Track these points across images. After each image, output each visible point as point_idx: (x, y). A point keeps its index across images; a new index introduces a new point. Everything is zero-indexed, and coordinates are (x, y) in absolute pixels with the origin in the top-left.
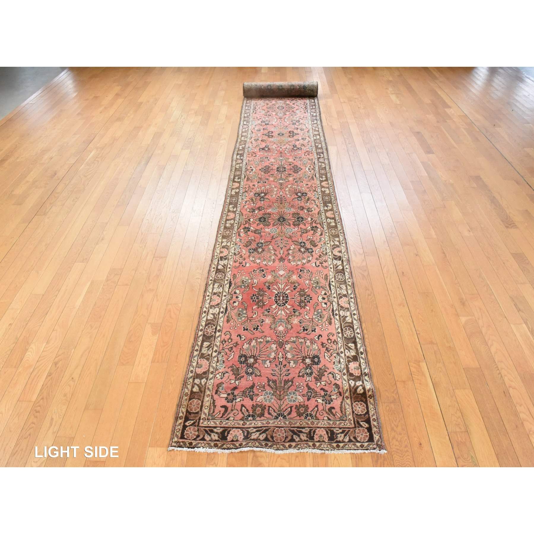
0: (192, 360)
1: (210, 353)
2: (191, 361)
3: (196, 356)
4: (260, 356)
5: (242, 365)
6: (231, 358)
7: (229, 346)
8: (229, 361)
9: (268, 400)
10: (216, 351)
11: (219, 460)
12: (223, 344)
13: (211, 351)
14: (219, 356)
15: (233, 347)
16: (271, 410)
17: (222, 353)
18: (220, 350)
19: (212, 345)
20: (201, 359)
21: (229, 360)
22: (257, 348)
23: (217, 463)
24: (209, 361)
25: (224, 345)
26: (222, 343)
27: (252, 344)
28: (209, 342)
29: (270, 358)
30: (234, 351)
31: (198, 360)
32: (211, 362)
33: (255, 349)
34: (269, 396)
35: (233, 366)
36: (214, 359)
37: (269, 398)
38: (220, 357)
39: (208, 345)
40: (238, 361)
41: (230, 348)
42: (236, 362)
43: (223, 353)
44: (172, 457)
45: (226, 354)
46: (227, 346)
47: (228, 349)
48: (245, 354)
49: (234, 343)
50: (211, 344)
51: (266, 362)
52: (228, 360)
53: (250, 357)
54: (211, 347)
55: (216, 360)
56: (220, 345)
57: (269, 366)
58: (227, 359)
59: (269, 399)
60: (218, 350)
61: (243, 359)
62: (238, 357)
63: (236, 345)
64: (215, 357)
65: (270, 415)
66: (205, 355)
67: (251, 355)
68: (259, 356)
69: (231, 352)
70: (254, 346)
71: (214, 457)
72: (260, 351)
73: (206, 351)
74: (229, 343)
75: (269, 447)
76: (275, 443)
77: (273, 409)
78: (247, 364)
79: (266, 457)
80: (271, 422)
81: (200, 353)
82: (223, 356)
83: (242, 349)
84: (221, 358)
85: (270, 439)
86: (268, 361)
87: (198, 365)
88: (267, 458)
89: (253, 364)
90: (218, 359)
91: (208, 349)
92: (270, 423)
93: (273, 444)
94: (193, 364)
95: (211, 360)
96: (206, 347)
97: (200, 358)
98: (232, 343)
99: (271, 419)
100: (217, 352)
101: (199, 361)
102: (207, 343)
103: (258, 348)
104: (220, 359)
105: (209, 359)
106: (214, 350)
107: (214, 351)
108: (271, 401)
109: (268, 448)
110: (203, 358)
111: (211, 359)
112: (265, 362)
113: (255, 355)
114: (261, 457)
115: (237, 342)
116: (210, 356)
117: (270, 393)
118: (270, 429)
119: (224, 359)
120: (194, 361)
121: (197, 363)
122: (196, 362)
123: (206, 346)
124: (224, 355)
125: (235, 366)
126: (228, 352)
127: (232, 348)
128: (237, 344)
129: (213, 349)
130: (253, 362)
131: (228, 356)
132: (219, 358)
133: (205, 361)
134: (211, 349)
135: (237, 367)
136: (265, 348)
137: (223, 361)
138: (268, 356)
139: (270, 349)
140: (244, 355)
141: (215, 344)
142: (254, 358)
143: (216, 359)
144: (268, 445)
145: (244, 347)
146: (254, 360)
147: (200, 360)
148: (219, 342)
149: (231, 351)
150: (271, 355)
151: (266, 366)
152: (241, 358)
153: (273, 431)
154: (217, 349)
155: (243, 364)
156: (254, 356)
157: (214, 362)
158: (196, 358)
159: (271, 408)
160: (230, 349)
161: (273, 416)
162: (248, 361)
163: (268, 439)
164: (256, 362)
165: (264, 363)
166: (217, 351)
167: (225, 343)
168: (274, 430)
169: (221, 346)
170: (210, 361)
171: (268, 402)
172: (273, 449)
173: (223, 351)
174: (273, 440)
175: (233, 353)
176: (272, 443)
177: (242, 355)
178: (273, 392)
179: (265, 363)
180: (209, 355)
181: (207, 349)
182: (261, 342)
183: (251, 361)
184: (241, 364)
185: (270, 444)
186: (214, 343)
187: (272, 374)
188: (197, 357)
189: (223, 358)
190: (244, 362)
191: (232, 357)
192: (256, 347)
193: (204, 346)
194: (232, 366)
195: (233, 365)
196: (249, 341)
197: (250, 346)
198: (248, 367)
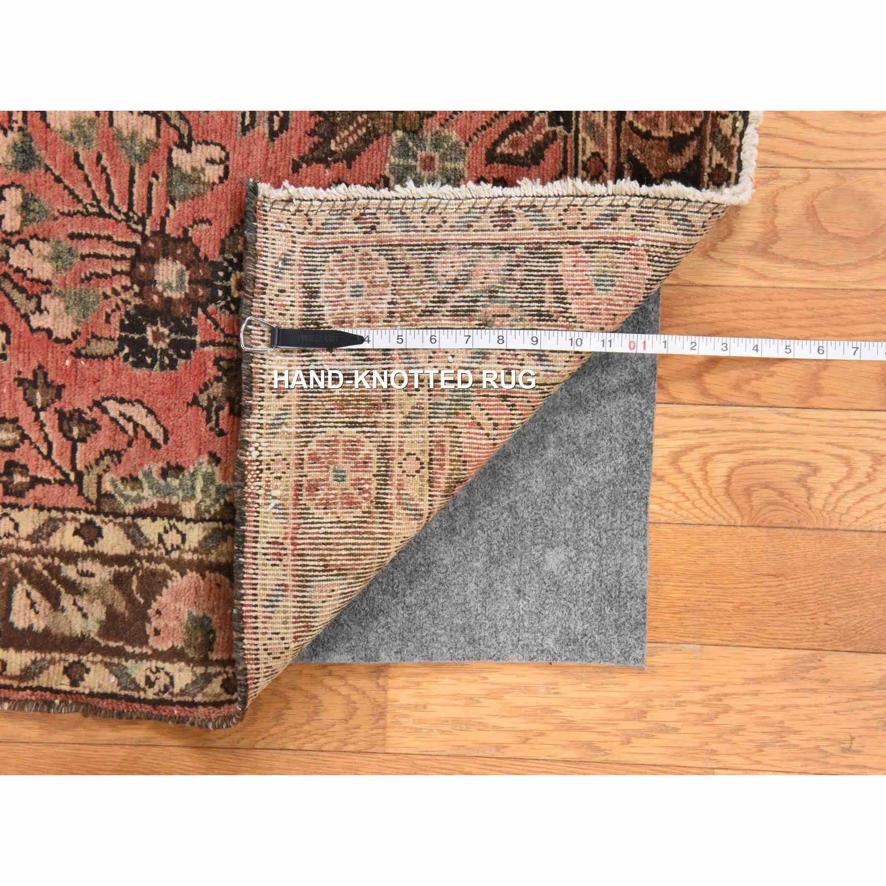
0: (150, 694)
1: (102, 574)
2: (155, 703)
3: (121, 674)
4: (139, 209)
5: (198, 339)
6: (148, 422)
7: (55, 436)
8: (166, 432)
9: (449, 165)
10: (89, 532)
11: (783, 454)
12: (36, 481)
13: (88, 565)
14: (129, 508)
15: (60, 413)
16: (515, 144)
17: (107, 487)
18: (79, 503)
19: (38, 564)
20: (149, 630)
21: (158, 436)
22: (72, 236)
23: (801, 468)
24: (166, 576)
25: (45, 473)
26: (20, 494)
27: (44, 270)
28: (12, 585)
29: (151, 147)
30: (97, 404)
31: (157, 655)
32: (175, 555)
33: (85, 248)
34: (421, 154)
35: (203, 399)
36: (154, 539)
37: (437, 156)
38: (139, 499)
39: (36, 595)
40: (173, 365)
41: (67, 434)
42: (176, 382)
43: (107, 477)
44: (766, 737)
45: (119, 454)
46: (48, 457)
47: (74, 442)
48: (115, 321)
49: (30, 403)
50: (27, 571)
51: (187, 169)
52: (160, 439)
53: (146, 283)
54: (54, 571)
55: (161, 524)
56: (41, 508)
57: (216, 152)
58: (155, 445)
59: (443, 158)
60: (83, 517)
61: (157, 336)
62: (139, 372)
63: (48, 385)
64: (134, 534)
65: (547, 154)
66: (121, 606)
67: (126, 281)
68: (142, 221)
69: (104, 421)
70: (56, 258)
71: (767, 486)
72: (101, 214)
73: (83, 602)
74: (24, 437)
75: (730, 163)
76: (709, 127)
77: (503, 136)
78: (193, 303)
79: (780, 183)
80: (591, 147)
81: (103, 643)
82: (133, 480)
83: (80, 343)
84: (147, 492)
85: (689, 153)
86: (179, 156)
87: (191, 653)
88: (778, 177)
89: (193, 260)
90: (152, 514)
91: (73, 588)
92: (595, 154)
93: (713, 136)
94: (179, 684)
95: (159, 560)
96: (56, 605)
97: (143, 640)
98: (26, 417)
99: (570, 145)
100: (98, 520)
101: (164, 646)
102: (19, 600)
103: (76, 226)
104: (150, 499)
105: (153, 573)
106: (78, 544)
107: (90, 542)
108: (455, 147)
109: (740, 162)
110: (146, 619)
111: (150, 558)
112: (184, 177)
113: (129, 253)
114: (775, 210)
115: (21, 382)
116: (125, 568)
117: (404, 151)
118: (637, 153)
119: (156, 468)
120: (163, 680)
121: (173, 655)
122: (168, 667)
123: (43, 605)
124: (124, 470)
125: (206, 386)
126: (101, 440)
127: (65, 419)
128: (34, 384)
129: (70, 557)
130: (179, 266)
131: (130, 444)
132: (145, 505)
133: (164, 598)
134: (70, 571)
135: (212, 371)
136: (79, 175)
137: (164, 474)
138: (142, 160)
139: (87, 140)
140: (123, 327)
141: (26, 545)
142: (152, 260)
143: (151, 529)
144: (719, 166)
145: (63, 330)
146: (166, 255)
147: (152, 641)
148: (15, 514)
149: (94, 426)
150: (133, 136)
151: (213, 173)
152: (152, 352)
153: (647, 136)
154: (70, 527)
155: (193, 331)
156: (134, 262)
157: (172, 538)
158: (139, 671)
159: (496, 144)
160: (75, 432)
161: (554, 133)
162: (176, 295)
163: (689, 165)
164: (185, 239)
165: (192, 189)
166: (90, 523)
167: (24, 469)
168: (638, 132)
169: (53, 494)
170: (163, 566)
171: (460, 165)
172: (742, 135)
173: (89, 481)
174: (692, 137)
175: (111, 405)
176: (709, 145)
177: (123, 341)
178: (400, 133)
179: (193, 178)
180: (119, 581)
181: (66, 600)
182: (25, 207)
183: (173, 279)
184: (192, 345)
185: (717, 158)
186: (19, 551)
187: (273, 135)
188: (130, 664)
189: (148, 475)
190: (177, 328)
191: (138, 414)
192: (68, 243)
193: (39, 624)
194: (208, 409)
195: (195, 401)
196: (16, 296)
197: (57, 287)
198: (214, 299)
